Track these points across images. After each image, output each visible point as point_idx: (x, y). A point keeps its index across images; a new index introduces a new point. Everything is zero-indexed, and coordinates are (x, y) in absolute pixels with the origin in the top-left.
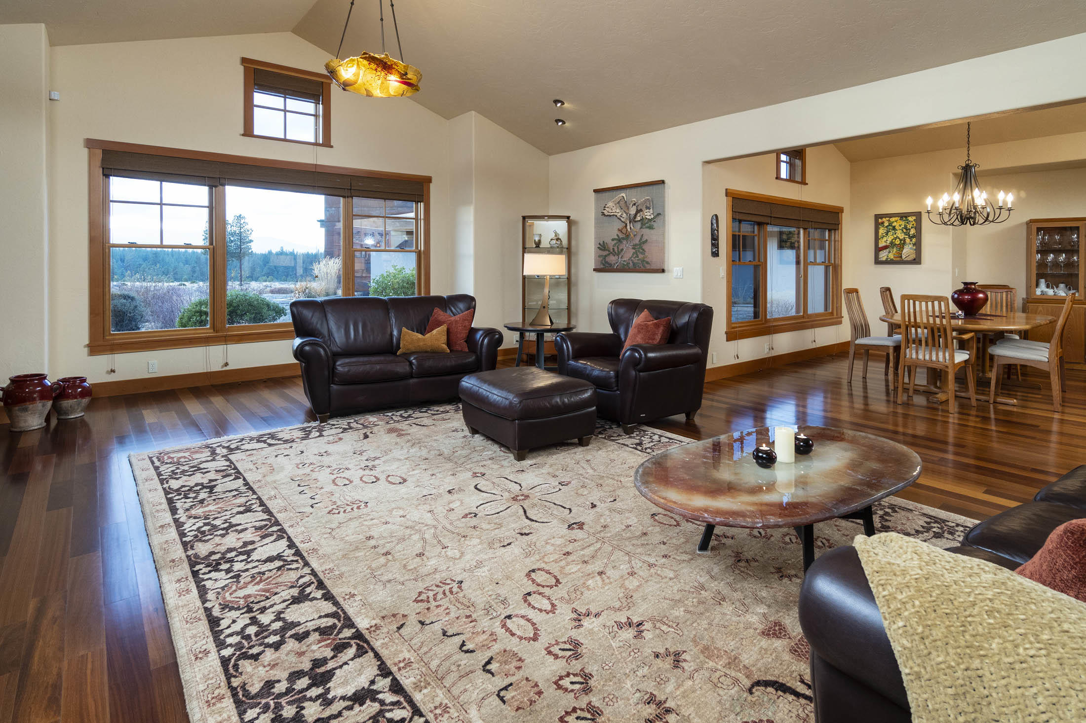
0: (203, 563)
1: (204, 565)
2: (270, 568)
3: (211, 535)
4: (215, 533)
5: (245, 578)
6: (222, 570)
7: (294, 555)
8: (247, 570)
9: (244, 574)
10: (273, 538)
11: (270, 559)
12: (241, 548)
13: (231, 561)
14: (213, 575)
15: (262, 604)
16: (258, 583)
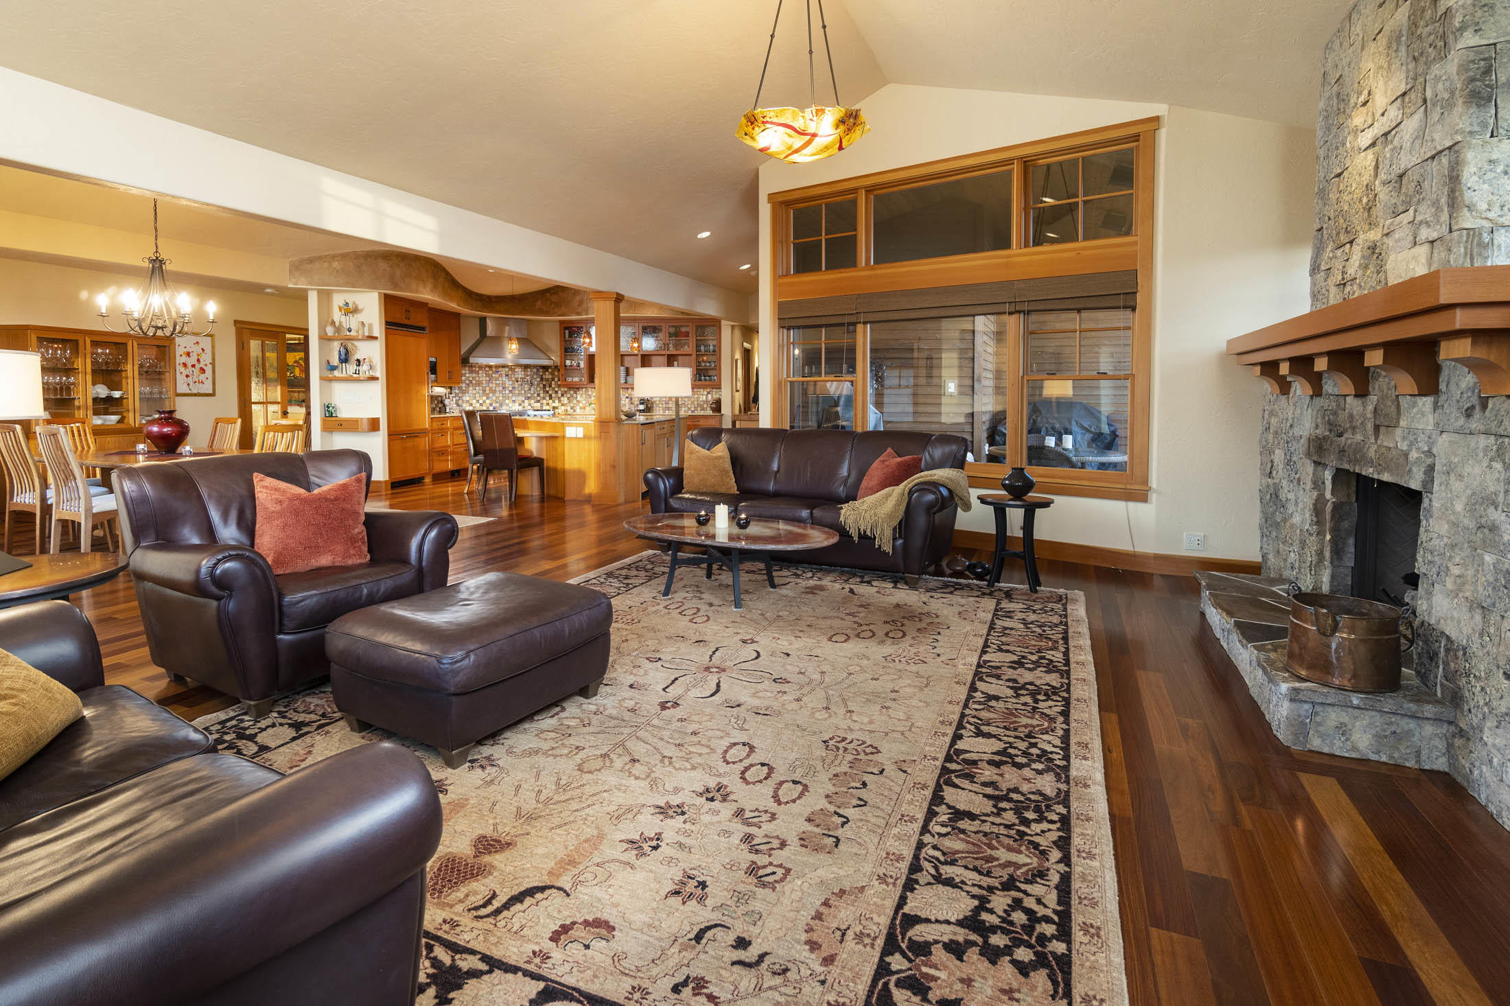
0: (1055, 765)
1: (1055, 762)
2: (995, 729)
3: (1029, 799)
4: (1022, 799)
5: (1022, 732)
6: (1040, 749)
7: (965, 728)
8: (1016, 737)
9: (1022, 735)
10: (967, 756)
11: (989, 736)
12: (1006, 762)
13: (1025, 753)
14: (1049, 748)
15: (1023, 708)
16: (1015, 722)
